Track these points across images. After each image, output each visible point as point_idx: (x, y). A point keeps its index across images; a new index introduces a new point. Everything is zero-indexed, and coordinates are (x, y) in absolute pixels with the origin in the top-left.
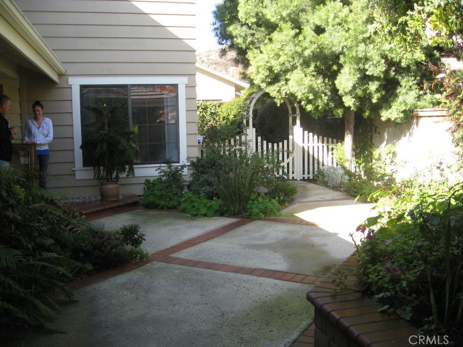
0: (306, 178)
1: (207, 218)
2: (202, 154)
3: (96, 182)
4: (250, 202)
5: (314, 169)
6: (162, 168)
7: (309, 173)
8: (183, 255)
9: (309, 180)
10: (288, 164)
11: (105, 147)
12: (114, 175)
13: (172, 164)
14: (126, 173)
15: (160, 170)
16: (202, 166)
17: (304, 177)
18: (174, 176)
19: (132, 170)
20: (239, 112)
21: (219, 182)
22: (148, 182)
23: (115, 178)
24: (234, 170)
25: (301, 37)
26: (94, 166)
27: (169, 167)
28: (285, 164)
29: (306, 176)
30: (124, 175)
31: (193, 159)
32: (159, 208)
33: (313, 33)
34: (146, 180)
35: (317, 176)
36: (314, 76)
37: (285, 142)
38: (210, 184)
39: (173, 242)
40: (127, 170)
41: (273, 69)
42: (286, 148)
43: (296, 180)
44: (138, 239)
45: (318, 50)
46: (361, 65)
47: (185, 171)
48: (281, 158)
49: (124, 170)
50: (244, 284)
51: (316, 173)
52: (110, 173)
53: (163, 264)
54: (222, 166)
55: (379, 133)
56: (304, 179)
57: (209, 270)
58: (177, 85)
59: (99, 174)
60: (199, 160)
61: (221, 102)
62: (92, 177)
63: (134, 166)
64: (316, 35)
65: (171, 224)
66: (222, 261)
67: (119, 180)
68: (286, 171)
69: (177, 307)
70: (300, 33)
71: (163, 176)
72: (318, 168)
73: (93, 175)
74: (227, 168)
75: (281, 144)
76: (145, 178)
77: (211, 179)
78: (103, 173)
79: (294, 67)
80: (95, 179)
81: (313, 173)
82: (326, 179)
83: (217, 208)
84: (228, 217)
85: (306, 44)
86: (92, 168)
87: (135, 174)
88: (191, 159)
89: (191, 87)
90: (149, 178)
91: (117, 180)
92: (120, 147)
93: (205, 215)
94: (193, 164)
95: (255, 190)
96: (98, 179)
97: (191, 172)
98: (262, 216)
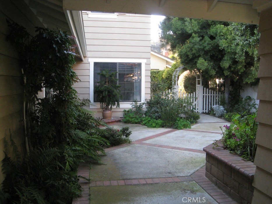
0: (204, 112)
1: (155, 128)
2: (151, 98)
3: (101, 110)
4: (177, 121)
5: (208, 108)
6: (133, 104)
7: (206, 110)
8: (148, 142)
9: (206, 113)
10: (195, 104)
11: (107, 93)
12: (110, 107)
13: (138, 102)
14: (116, 106)
15: (132, 105)
16: (152, 104)
17: (203, 112)
18: (139, 108)
19: (118, 105)
20: (169, 76)
21: (162, 111)
22: (125, 111)
23: (110, 108)
24: (169, 106)
25: (203, 41)
26: (101, 102)
27: (136, 104)
28: (194, 104)
29: (204, 111)
30: (115, 107)
31: (148, 100)
32: (132, 123)
33: (209, 39)
34: (124, 110)
35: (210, 111)
36: (209, 60)
37: (194, 93)
38: (157, 112)
39: (142, 137)
40: (116, 104)
41: (189, 56)
42: (194, 96)
43: (199, 113)
44: (129, 133)
45: (212, 48)
46: (233, 56)
47: (144, 106)
48: (192, 101)
49: (114, 104)
50: (176, 153)
51: (210, 110)
52: (108, 105)
53: (139, 145)
54: (163, 104)
55: (243, 90)
56: (203, 113)
57: (160, 148)
58: (141, 63)
59: (102, 106)
60: (151, 101)
61: (158, 70)
62: (99, 108)
63: (120, 103)
64: (210, 40)
65: (139, 130)
66: (166, 144)
67: (112, 109)
68: (194, 107)
69: (149, 159)
70: (203, 39)
71: (134, 108)
72: (211, 107)
73: (100, 106)
74: (165, 105)
75: (192, 94)
76: (124, 109)
77: (158, 110)
78: (104, 106)
79: (199, 56)
80: (100, 108)
81: (208, 109)
82: (214, 112)
83: (160, 124)
84: (166, 128)
85: (205, 44)
86: (99, 103)
87: (120, 106)
88: (147, 100)
89: (148, 64)
90: (126, 109)
91: (111, 109)
92: (114, 93)
93: (155, 127)
94: (148, 103)
95: (179, 116)
96: (102, 108)
97: (147, 106)
98: (183, 128)
